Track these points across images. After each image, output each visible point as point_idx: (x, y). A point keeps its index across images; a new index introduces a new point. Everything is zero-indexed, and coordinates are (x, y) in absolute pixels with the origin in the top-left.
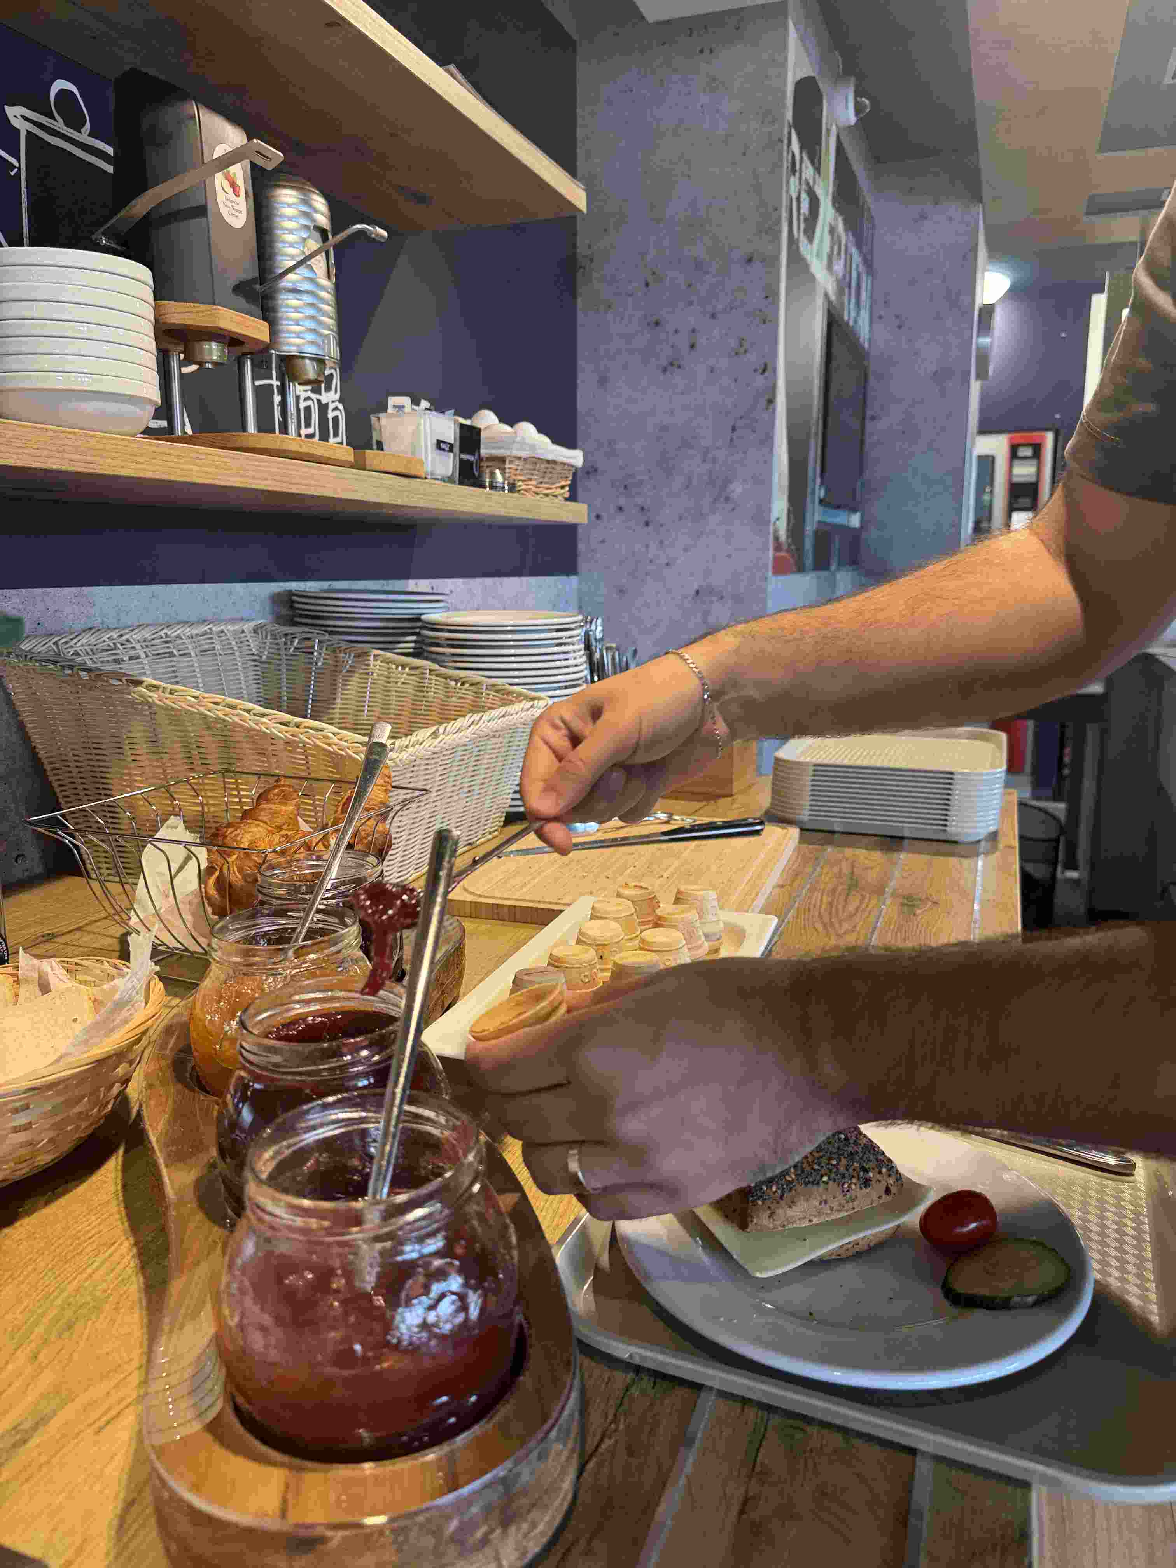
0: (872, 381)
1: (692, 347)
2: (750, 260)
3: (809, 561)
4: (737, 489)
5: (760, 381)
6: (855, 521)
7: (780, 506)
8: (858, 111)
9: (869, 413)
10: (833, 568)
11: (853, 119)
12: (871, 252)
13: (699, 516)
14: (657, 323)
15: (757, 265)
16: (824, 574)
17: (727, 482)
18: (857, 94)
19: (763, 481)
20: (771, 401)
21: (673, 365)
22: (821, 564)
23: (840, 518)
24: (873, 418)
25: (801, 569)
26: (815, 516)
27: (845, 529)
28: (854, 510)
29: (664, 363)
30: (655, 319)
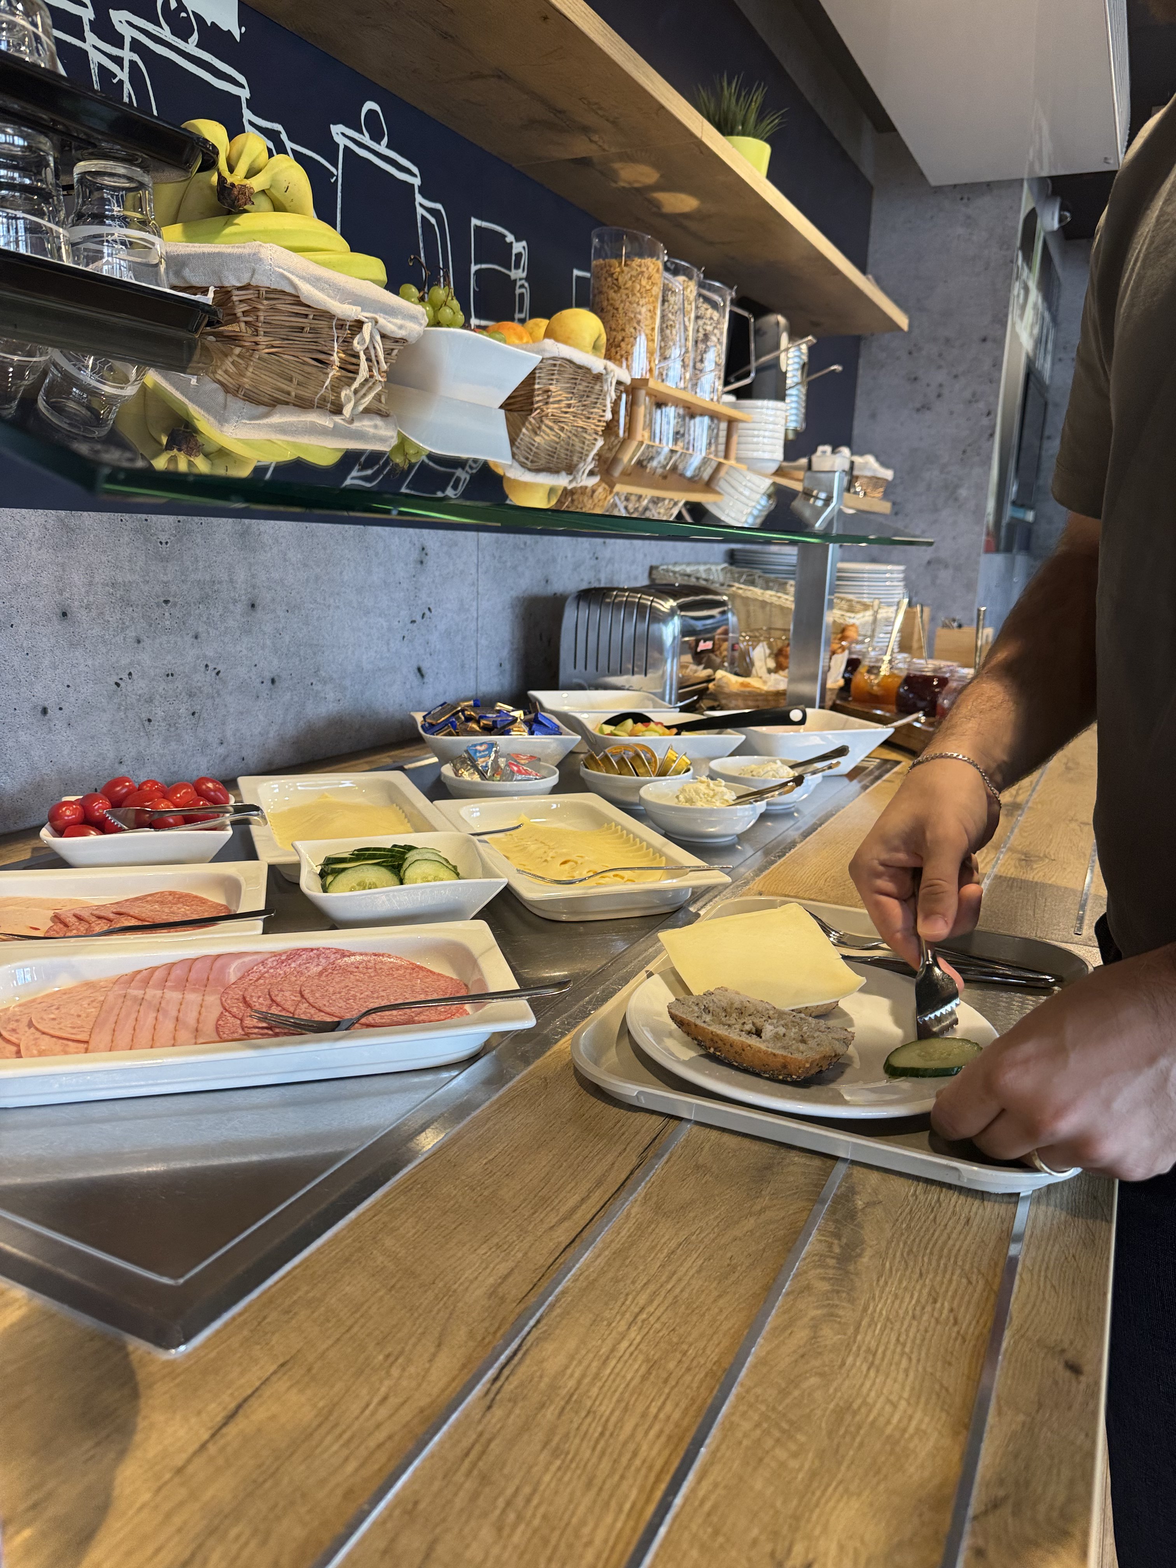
0: (1050, 408)
1: (939, 396)
2: (984, 340)
3: (1002, 545)
4: (963, 492)
5: (985, 421)
6: (1030, 516)
7: (991, 505)
8: (1061, 220)
9: (1047, 433)
10: (1015, 550)
11: (1056, 225)
12: (1057, 310)
13: (936, 510)
14: (915, 379)
15: (989, 345)
16: (1008, 555)
17: (957, 487)
18: (1062, 209)
19: (981, 488)
20: (992, 435)
21: (925, 407)
22: (1008, 549)
23: (1020, 514)
24: (1049, 438)
25: (997, 550)
26: (1009, 512)
27: (1023, 522)
28: (1031, 508)
29: (918, 405)
30: (913, 376)
